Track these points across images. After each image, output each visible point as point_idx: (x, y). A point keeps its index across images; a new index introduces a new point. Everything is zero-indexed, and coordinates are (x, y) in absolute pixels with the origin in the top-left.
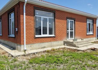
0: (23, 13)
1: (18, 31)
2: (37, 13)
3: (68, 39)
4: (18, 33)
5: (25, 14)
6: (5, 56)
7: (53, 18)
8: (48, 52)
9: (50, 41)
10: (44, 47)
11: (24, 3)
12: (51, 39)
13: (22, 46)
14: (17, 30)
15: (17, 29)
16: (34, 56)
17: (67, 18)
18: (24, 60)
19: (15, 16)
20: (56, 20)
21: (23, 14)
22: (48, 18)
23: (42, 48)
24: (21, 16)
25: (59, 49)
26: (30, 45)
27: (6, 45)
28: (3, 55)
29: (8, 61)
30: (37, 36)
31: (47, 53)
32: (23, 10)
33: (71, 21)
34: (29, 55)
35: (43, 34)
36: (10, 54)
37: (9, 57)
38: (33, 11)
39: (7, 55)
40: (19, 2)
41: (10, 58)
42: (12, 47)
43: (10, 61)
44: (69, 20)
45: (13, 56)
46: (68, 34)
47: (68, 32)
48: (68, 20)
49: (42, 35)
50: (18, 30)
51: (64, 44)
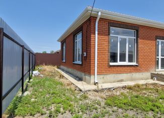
0: (95, 31)
1: (87, 56)
2: (113, 32)
3: (157, 70)
4: (87, 60)
5: (97, 32)
6: (70, 89)
7: (135, 38)
8: (130, 88)
9: (131, 72)
10: (122, 81)
11: (97, 18)
12: (131, 68)
13: (92, 77)
14: (85, 55)
15: (85, 53)
16: (110, 93)
17: (157, 37)
18: (98, 98)
19: (82, 37)
20: (140, 41)
21: (95, 33)
22: (127, 38)
23: (118, 81)
24: (92, 35)
25: (146, 85)
26: (102, 76)
27: (70, 74)
28: (68, 87)
29: (75, 97)
30: (112, 64)
31: (128, 90)
32: (95, 27)
33: (162, 43)
34: (102, 90)
35: (120, 61)
36: (77, 87)
37: (76, 91)
38: (107, 28)
39: (73, 87)
40: (90, 17)
41: (78, 92)
42: (77, 77)
43: (78, 97)
44: (160, 41)
45: (81, 90)
46: (158, 61)
47: (158, 58)
48: (158, 40)
49: (119, 63)
50: (87, 54)
51: (152, 78)
